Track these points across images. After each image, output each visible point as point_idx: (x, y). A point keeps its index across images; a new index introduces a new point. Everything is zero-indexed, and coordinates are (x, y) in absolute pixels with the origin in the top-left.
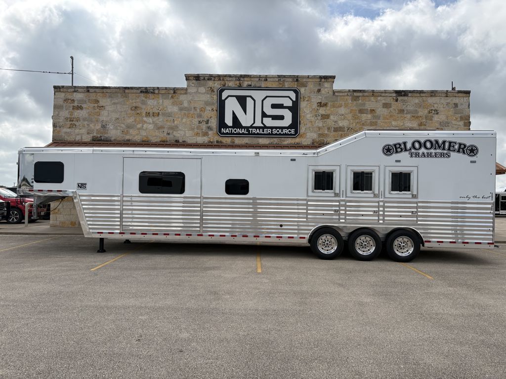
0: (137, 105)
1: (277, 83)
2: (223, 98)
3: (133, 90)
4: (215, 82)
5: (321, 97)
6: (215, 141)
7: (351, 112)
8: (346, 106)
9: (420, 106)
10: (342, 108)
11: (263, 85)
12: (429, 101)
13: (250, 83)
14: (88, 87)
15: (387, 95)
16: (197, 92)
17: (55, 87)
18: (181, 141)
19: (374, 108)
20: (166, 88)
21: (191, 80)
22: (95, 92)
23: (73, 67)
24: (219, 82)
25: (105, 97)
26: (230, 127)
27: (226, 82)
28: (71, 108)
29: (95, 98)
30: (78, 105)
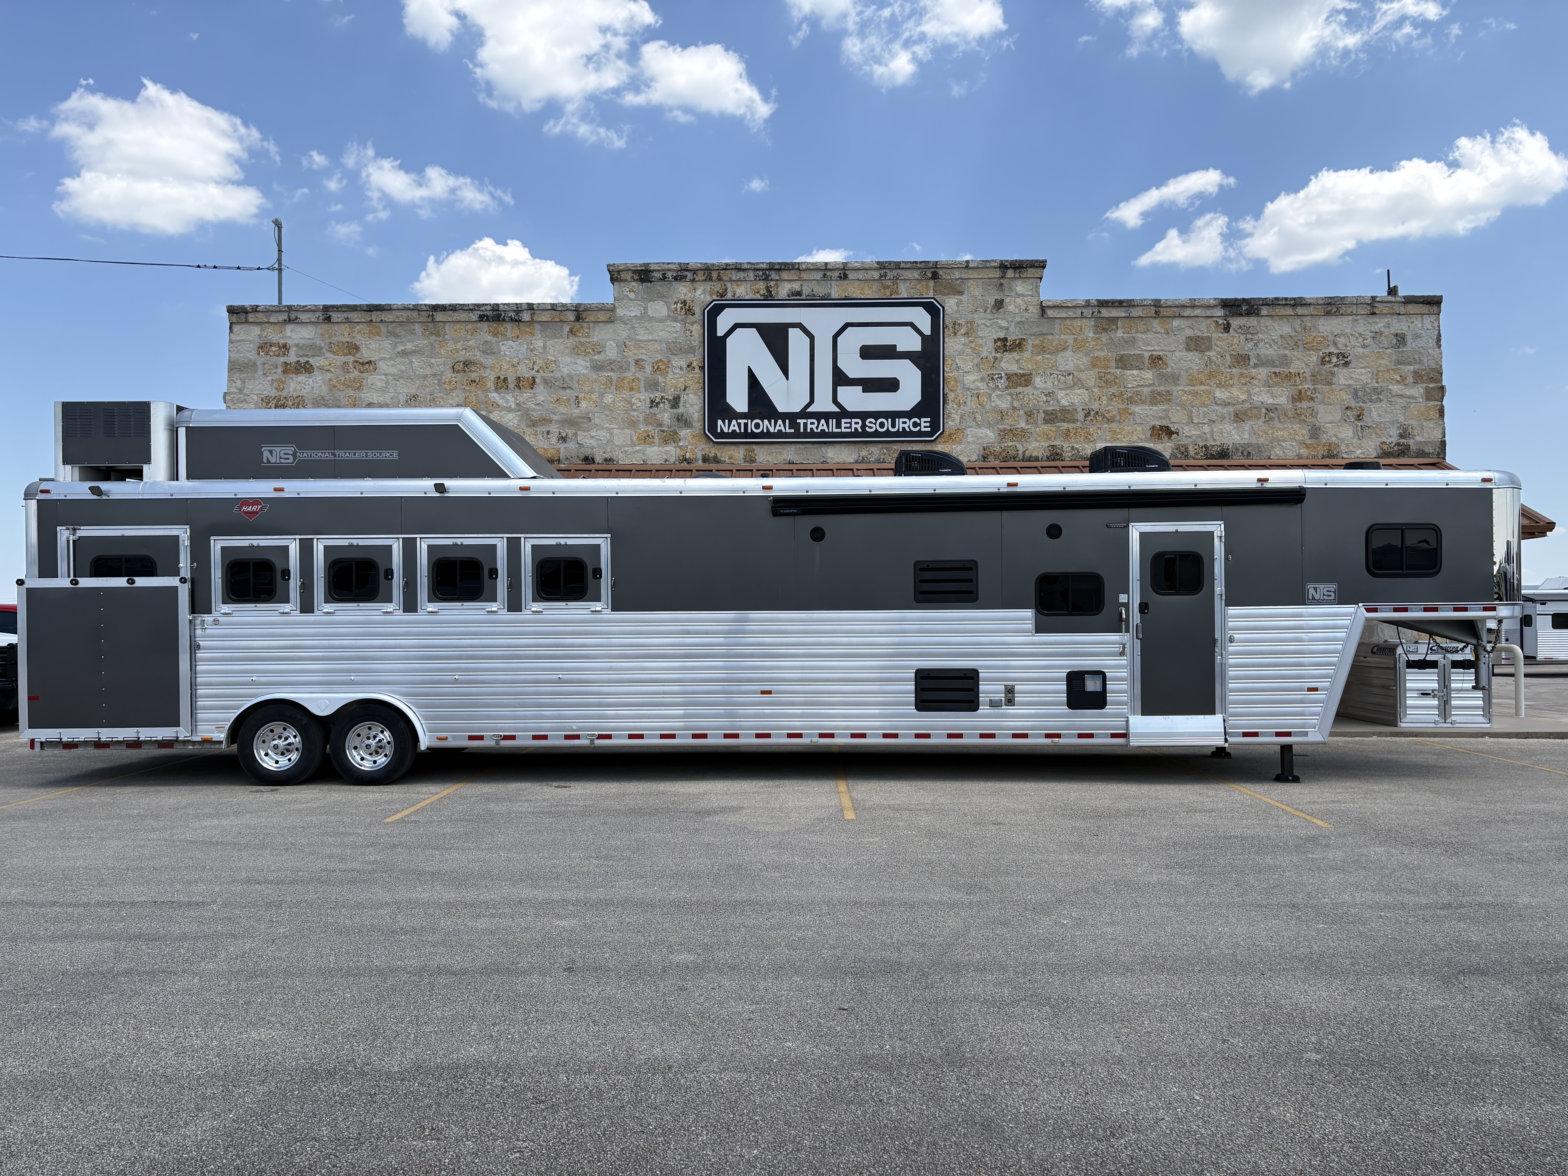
0: (469, 355)
1: (876, 286)
2: (720, 332)
3: (456, 314)
4: (697, 285)
5: (1004, 324)
6: (699, 456)
7: (1094, 366)
8: (1080, 346)
9: (1296, 344)
10: (1068, 353)
11: (836, 291)
12: (1321, 328)
13: (796, 286)
14: (326, 308)
15: (1198, 312)
16: (645, 317)
17: (232, 310)
18: (598, 459)
19: (1161, 353)
20: (553, 307)
21: (626, 281)
22: (348, 321)
23: (280, 251)
24: (708, 286)
25: (378, 334)
26: (743, 416)
27: (729, 285)
28: (280, 370)
29: (348, 340)
30: (298, 359)
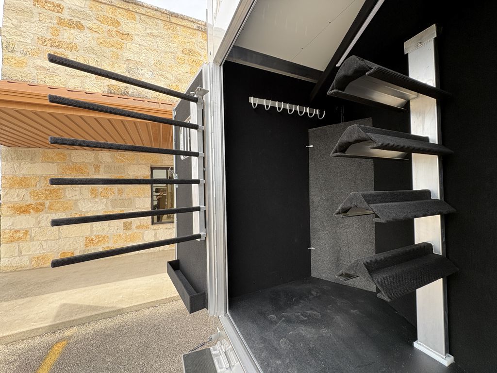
28: (55, 21)
29: (111, 16)
30: (71, 18)
